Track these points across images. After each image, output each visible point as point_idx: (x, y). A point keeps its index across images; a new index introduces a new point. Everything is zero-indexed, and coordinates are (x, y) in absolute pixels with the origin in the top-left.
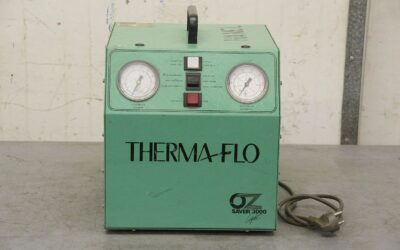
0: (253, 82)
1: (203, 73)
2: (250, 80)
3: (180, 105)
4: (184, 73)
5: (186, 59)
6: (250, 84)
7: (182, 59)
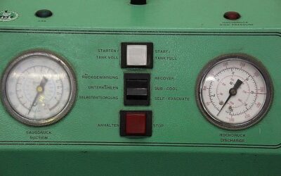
0: (243, 87)
1: (154, 73)
2: (239, 83)
3: (114, 134)
4: (121, 73)
5: (124, 46)
6: (239, 91)
7: (118, 48)
